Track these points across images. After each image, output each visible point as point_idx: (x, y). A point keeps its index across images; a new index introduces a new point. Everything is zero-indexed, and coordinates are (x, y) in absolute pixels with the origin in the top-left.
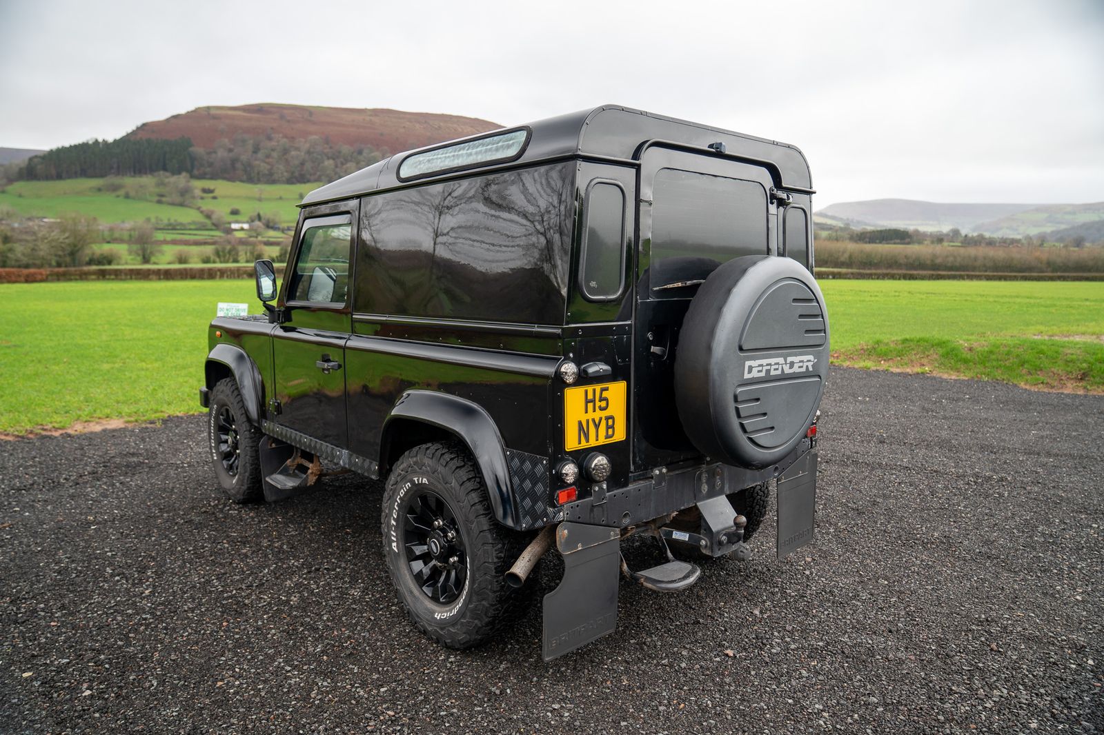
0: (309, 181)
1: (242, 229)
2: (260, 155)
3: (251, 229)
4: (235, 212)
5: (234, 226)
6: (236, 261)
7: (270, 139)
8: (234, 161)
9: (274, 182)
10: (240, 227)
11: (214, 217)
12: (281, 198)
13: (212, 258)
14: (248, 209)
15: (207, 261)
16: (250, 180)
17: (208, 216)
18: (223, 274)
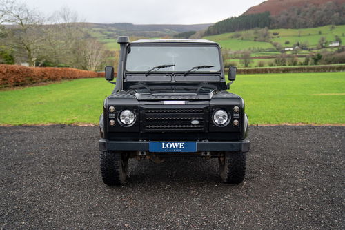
0: (324, 25)
1: (290, 50)
2: (301, 15)
3: (294, 50)
4: (287, 43)
5: (286, 49)
6: (284, 65)
7: (306, 6)
8: (288, 19)
9: (307, 27)
10: (289, 50)
11: (278, 45)
12: (310, 35)
13: (274, 64)
14: (293, 41)
15: (271, 65)
16: (295, 28)
17: (275, 46)
18: (277, 71)
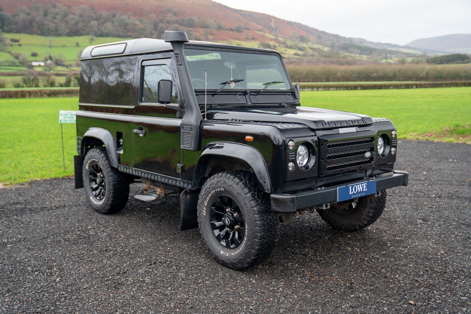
0: (82, 35)
1: (40, 66)
2: (49, 17)
3: (46, 66)
4: (34, 55)
5: (34, 64)
6: (37, 86)
7: (54, 7)
8: (31, 22)
9: (59, 35)
10: (38, 65)
11: (21, 58)
12: (64, 46)
13: (21, 84)
14: (43, 52)
15: (18, 86)
16: (43, 34)
17: (17, 57)
18: (31, 94)
